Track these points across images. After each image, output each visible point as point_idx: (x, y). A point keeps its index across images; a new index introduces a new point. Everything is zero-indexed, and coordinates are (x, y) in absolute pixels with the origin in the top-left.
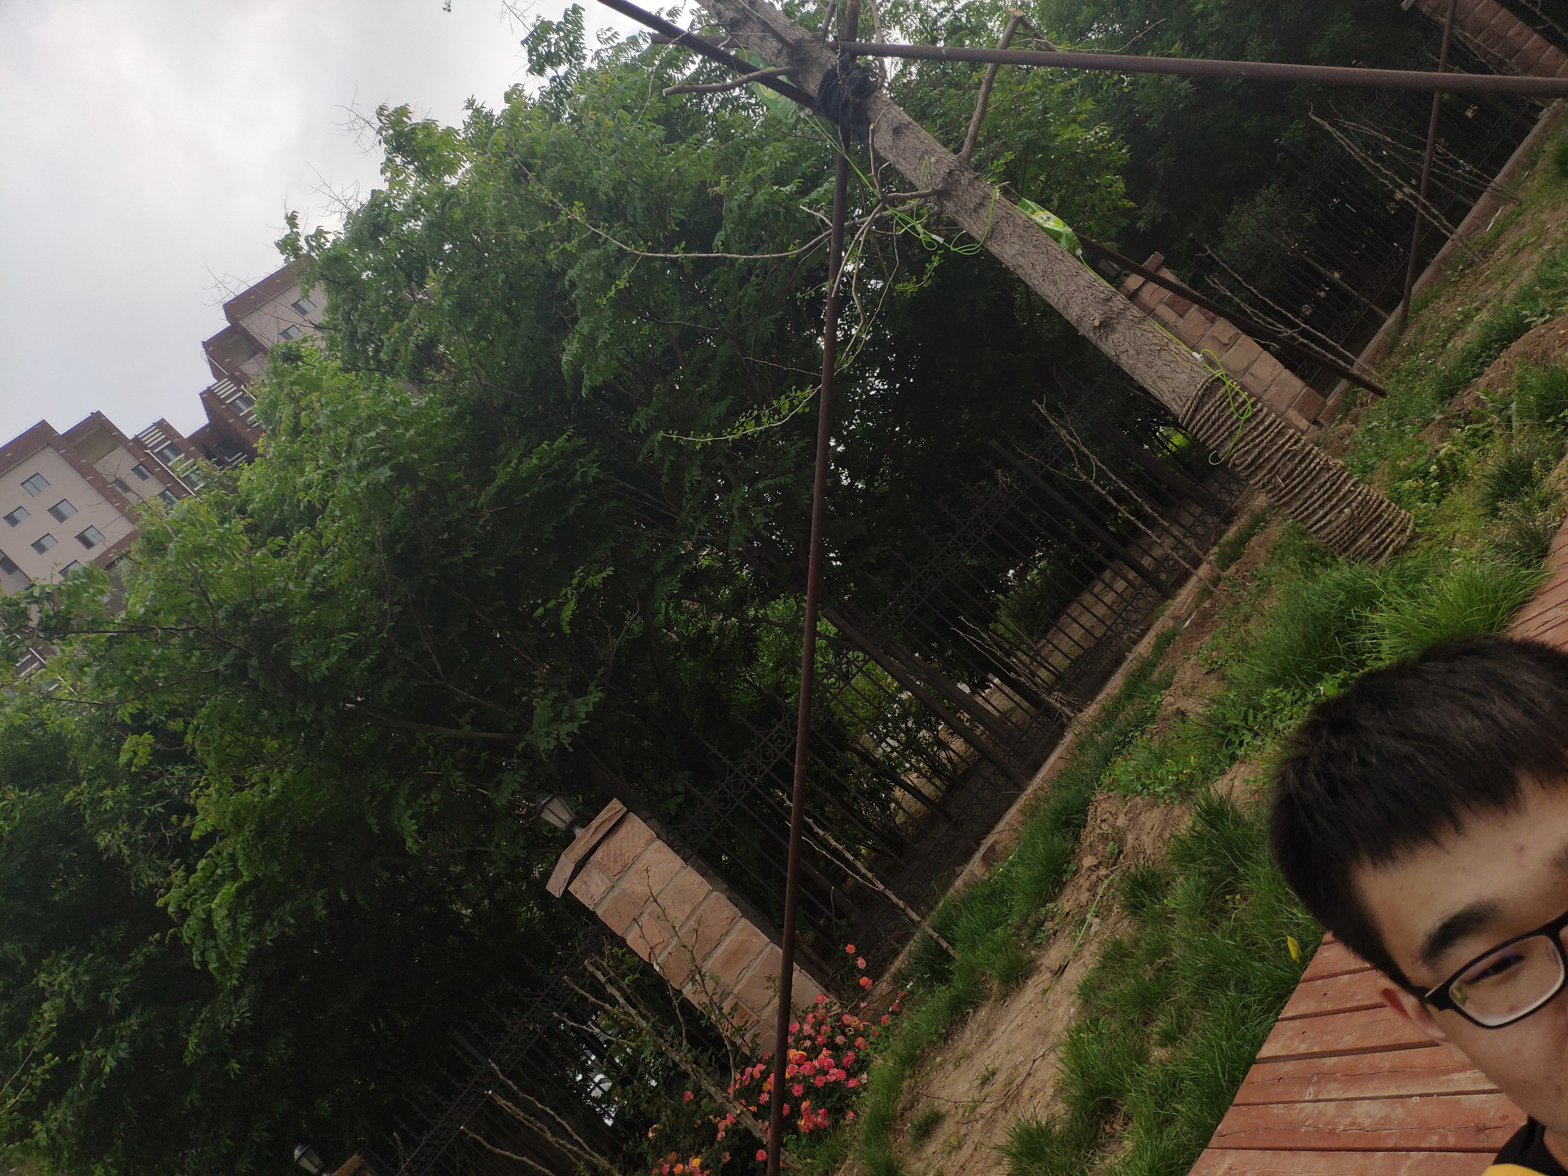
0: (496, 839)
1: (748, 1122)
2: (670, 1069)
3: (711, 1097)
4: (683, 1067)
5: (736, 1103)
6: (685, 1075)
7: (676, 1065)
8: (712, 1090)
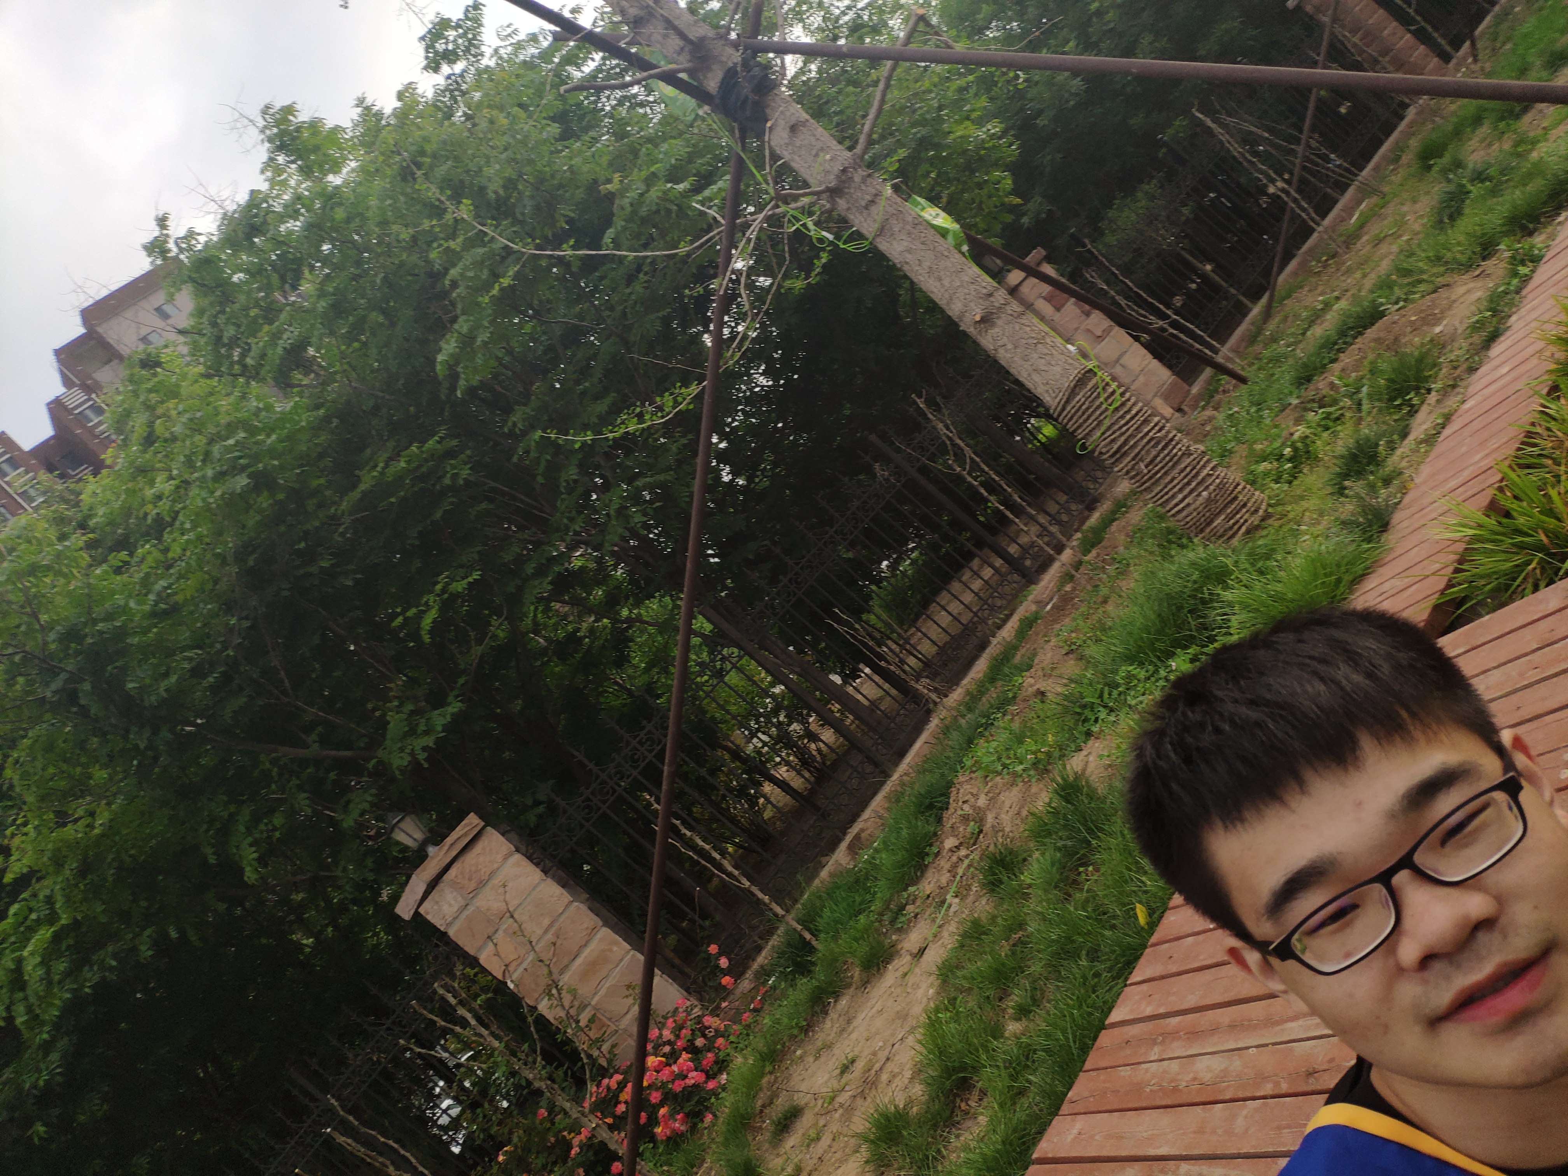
0: (342, 863)
1: (604, 1135)
2: (523, 1088)
3: (566, 1113)
4: (537, 1084)
5: (591, 1117)
6: (539, 1093)
7: (529, 1083)
8: (567, 1106)
